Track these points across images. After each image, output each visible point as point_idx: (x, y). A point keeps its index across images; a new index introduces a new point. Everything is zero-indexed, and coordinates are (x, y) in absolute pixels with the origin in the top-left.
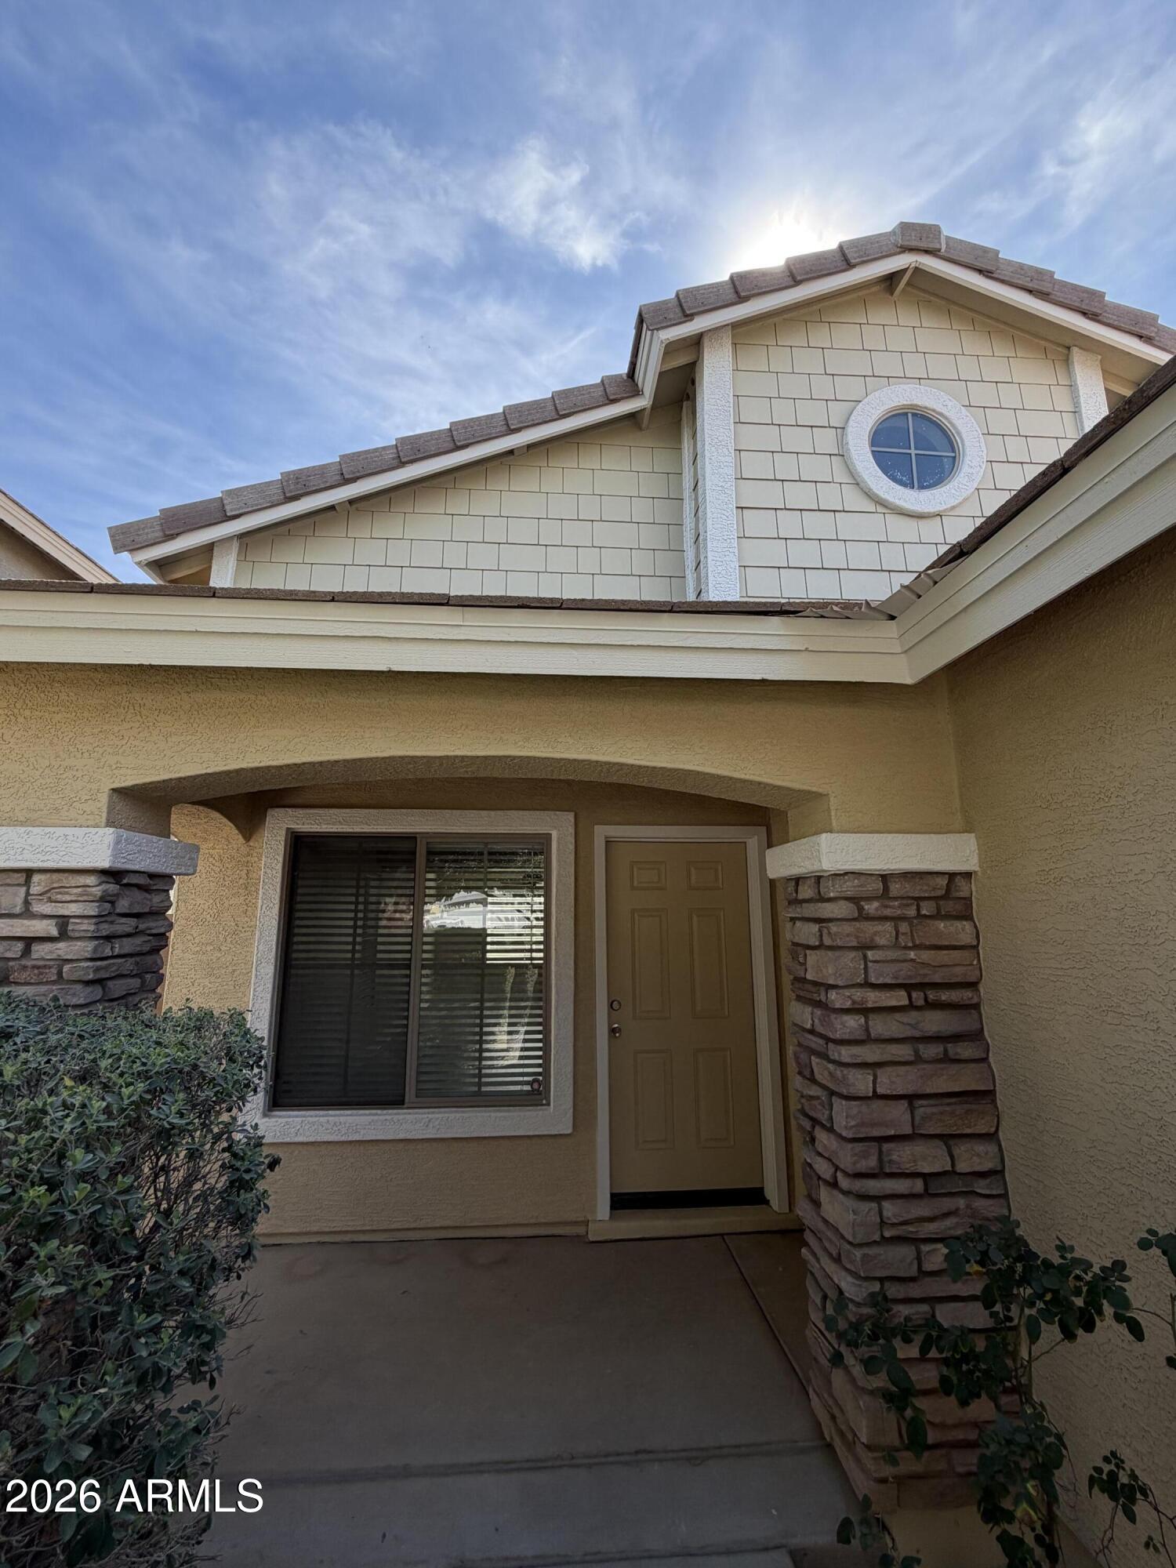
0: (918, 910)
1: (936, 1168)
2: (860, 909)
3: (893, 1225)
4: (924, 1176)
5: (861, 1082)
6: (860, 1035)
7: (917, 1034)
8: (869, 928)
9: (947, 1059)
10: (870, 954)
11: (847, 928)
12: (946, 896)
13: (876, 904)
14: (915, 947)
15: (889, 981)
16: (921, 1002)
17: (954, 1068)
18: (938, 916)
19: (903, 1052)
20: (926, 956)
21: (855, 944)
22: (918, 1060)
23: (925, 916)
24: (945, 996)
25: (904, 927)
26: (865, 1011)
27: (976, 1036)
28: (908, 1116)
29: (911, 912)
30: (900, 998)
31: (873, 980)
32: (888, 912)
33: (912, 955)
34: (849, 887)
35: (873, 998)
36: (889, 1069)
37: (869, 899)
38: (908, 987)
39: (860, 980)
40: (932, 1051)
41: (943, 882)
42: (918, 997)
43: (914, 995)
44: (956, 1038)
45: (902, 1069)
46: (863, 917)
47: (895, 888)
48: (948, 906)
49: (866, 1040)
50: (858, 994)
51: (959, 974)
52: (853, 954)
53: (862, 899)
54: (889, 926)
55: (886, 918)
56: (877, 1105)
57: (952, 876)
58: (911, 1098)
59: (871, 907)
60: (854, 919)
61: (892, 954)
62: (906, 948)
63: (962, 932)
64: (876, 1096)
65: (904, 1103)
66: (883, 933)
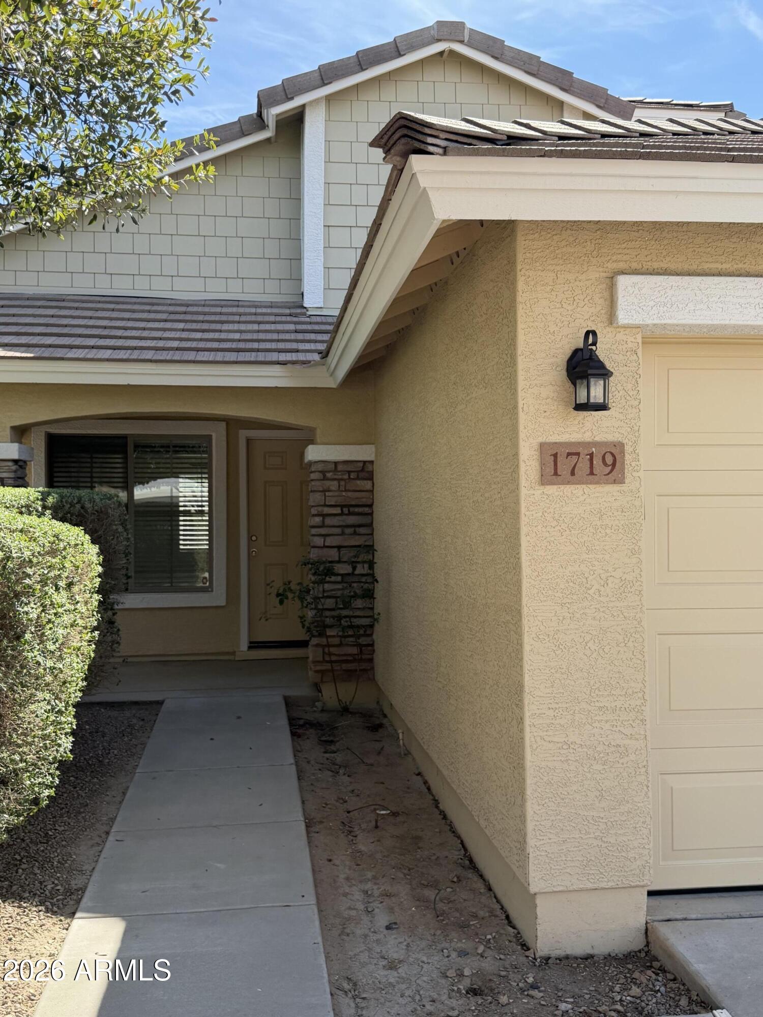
0: (349, 476)
1: (346, 572)
2: (324, 476)
3: (328, 591)
4: (342, 575)
5: (319, 541)
6: (320, 524)
7: (344, 524)
8: (327, 483)
9: (355, 533)
10: (327, 494)
11: (318, 483)
12: (363, 470)
13: (331, 474)
14: (346, 491)
15: (333, 503)
16: (347, 512)
17: (357, 537)
18: (358, 478)
19: (338, 531)
20: (350, 494)
21: (321, 489)
22: (343, 534)
23: (353, 479)
24: (356, 510)
25: (342, 483)
26: (324, 516)
27: (370, 525)
28: (337, 554)
29: (346, 477)
30: (337, 510)
31: (327, 503)
32: (336, 477)
33: (344, 494)
34: (320, 467)
35: (327, 510)
36: (331, 537)
37: (329, 472)
38: (342, 506)
39: (322, 503)
40: (348, 531)
41: (361, 465)
42: (346, 510)
43: (344, 509)
44: (360, 526)
45: (336, 537)
46: (325, 478)
47: (340, 467)
48: (362, 475)
49: (323, 526)
50: (320, 509)
51: (364, 501)
52: (320, 493)
53: (326, 472)
54: (336, 483)
55: (335, 479)
56: (325, 550)
57: (365, 462)
58: (339, 547)
59: (329, 475)
60: (321, 480)
61: (336, 494)
62: (342, 491)
63: (367, 485)
64: (325, 547)
65: (336, 550)
66: (334, 485)
